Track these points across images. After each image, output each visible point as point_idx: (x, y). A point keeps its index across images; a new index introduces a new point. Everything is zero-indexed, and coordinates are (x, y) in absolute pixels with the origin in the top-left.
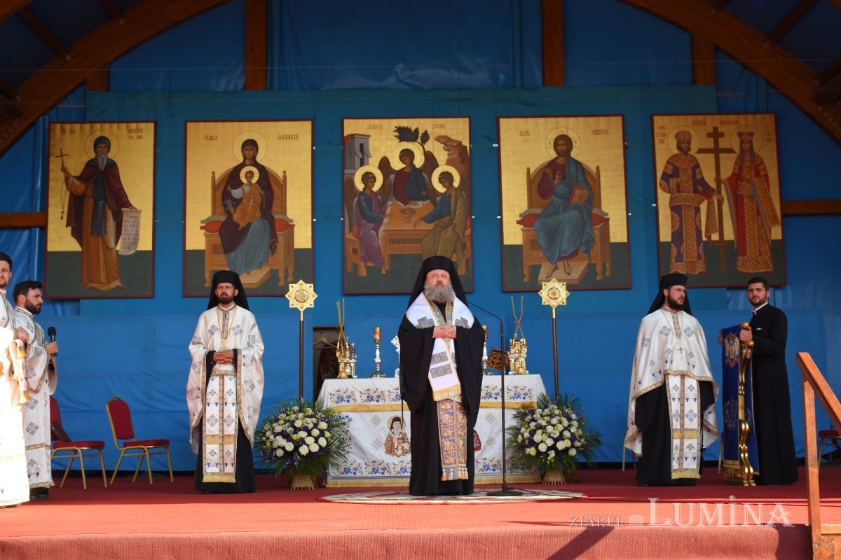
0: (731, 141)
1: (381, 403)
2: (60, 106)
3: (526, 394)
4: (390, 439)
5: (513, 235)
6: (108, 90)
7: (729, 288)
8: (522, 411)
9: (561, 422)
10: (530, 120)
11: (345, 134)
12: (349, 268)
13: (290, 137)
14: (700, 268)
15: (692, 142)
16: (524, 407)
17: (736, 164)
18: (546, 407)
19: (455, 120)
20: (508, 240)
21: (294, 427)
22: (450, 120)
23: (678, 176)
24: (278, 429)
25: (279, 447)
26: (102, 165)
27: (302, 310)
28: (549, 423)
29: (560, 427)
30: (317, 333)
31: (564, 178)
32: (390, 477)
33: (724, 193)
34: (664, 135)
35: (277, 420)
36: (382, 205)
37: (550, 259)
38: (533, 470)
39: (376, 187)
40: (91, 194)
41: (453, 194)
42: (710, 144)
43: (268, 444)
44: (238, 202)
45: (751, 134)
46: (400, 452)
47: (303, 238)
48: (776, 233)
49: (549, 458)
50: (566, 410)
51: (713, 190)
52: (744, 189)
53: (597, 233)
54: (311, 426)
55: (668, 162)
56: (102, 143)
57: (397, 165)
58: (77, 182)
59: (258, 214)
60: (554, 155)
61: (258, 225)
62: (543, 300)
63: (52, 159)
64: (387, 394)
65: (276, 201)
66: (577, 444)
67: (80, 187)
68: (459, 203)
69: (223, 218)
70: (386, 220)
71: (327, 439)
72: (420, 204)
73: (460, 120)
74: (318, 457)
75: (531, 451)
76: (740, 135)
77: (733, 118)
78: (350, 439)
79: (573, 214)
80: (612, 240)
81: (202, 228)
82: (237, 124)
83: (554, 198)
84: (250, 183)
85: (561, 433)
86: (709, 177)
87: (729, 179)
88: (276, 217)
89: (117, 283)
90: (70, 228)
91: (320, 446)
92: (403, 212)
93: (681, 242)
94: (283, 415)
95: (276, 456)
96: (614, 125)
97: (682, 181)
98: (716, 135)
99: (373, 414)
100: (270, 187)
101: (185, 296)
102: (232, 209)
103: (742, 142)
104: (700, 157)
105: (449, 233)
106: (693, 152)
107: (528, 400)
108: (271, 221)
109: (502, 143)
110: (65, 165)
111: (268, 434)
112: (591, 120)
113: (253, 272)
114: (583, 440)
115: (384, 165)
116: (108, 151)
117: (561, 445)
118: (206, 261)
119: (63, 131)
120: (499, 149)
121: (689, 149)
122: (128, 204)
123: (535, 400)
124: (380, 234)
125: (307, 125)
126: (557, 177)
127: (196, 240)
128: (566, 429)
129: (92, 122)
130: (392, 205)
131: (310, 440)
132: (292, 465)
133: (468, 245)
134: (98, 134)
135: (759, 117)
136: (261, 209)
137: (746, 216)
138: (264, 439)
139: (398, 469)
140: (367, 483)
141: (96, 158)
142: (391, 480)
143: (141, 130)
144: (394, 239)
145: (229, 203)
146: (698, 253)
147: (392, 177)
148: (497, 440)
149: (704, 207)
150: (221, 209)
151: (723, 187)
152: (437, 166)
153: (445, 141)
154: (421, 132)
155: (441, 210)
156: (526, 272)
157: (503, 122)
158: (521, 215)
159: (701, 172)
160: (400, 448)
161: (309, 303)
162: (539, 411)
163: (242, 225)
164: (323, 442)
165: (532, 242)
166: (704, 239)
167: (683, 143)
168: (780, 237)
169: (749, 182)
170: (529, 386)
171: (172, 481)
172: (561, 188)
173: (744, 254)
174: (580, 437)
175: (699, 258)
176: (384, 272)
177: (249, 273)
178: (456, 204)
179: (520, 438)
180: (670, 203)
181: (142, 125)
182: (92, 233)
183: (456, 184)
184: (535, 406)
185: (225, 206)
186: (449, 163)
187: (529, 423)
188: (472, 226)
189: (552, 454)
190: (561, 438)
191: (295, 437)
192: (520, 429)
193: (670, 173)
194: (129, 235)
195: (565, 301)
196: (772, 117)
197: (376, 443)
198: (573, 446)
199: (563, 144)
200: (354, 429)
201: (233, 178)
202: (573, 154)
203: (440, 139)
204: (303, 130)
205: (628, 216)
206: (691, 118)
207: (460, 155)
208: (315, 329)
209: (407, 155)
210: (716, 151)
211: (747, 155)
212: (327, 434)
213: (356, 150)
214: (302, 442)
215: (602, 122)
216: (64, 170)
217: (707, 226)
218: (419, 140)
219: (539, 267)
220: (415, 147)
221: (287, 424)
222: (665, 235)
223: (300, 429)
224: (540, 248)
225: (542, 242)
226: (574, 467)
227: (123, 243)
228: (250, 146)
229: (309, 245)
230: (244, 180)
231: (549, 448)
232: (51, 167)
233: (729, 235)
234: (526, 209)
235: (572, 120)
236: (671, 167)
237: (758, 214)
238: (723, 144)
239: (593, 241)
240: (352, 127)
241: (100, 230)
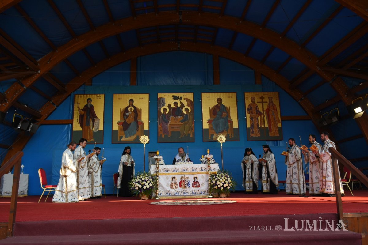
0: (266, 99)
1: (169, 172)
2: (78, 90)
3: (213, 170)
4: (172, 184)
5: (206, 126)
6: (91, 85)
7: (267, 141)
8: (212, 175)
9: (225, 178)
10: (210, 94)
11: (158, 98)
12: (159, 135)
13: (143, 98)
14: (259, 135)
15: (256, 100)
16: (213, 173)
17: (268, 106)
18: (220, 173)
19: (189, 94)
20: (204, 127)
21: (141, 180)
22: (188, 94)
23: (252, 109)
24: (137, 181)
25: (137, 186)
26: (89, 106)
27: (145, 144)
28: (221, 178)
29: (225, 180)
30: (150, 154)
31: (220, 110)
32: (172, 196)
33: (265, 114)
34: (248, 98)
35: (136, 178)
36: (169, 117)
37: (216, 133)
38: (216, 193)
39: (167, 112)
40: (86, 114)
41: (189, 114)
42: (260, 100)
43: (134, 185)
44: (127, 117)
45: (272, 98)
46: (175, 188)
47: (146, 127)
48: (280, 125)
49: (221, 189)
50: (226, 174)
51: (262, 113)
52: (270, 113)
53: (229, 125)
54: (147, 180)
55: (249, 105)
56: (89, 100)
57: (173, 106)
58: (82, 111)
59: (133, 120)
60: (217, 103)
61: (133, 123)
62: (218, 141)
63: (75, 104)
64: (171, 170)
65: (139, 116)
66: (230, 185)
67: (83, 112)
68: (190, 117)
69: (123, 121)
70: (170, 122)
71: (152, 184)
72: (179, 117)
73: (191, 94)
74: (149, 189)
75: (216, 187)
76: (269, 98)
77: (267, 93)
78: (159, 184)
79: (222, 120)
80: (234, 127)
81: (117, 124)
82: (128, 95)
83: (217, 115)
84: (131, 111)
85: (225, 181)
86: (261, 110)
87: (266, 110)
88: (138, 121)
89: (93, 140)
90: (79, 124)
91: (150, 186)
92: (175, 119)
93: (253, 128)
94: (138, 177)
95: (136, 189)
96: (234, 95)
97: (253, 111)
98: (262, 98)
99: (167, 176)
100: (137, 113)
101: (112, 143)
102: (126, 119)
103: (269, 100)
104: (258, 104)
105: (187, 125)
106: (256, 102)
107: (214, 171)
108: (137, 122)
109: (202, 100)
110: (79, 106)
111: (134, 182)
112: (227, 94)
113: (132, 136)
114: (231, 184)
115: (169, 106)
116: (91, 102)
117: (225, 185)
118: (118, 133)
119: (78, 97)
120: (201, 102)
121: (255, 102)
122: (96, 117)
123: (216, 171)
124: (168, 126)
125: (148, 95)
126: (218, 110)
127: (116, 127)
128: (226, 180)
129: (86, 94)
130: (171, 117)
131: (147, 184)
132: (141, 192)
133: (193, 129)
134: (88, 98)
135: (274, 93)
136: (134, 118)
137: (271, 121)
138: (132, 184)
139: (174, 193)
140: (165, 198)
141: (87, 104)
142: (172, 197)
143: (100, 97)
144: (172, 127)
145: (125, 117)
146: (258, 131)
147: (171, 109)
148: (205, 184)
149: (259, 118)
150: (123, 118)
151: (264, 112)
152: (184, 106)
153: (186, 99)
154: (180, 97)
155: (185, 118)
156: (209, 136)
157: (203, 94)
158: (208, 120)
159: (258, 108)
160: (175, 186)
161: (147, 142)
162: (218, 174)
163: (129, 123)
164: (151, 185)
165: (211, 128)
166: (260, 127)
167: (253, 100)
168: (281, 126)
169: (272, 111)
170: (214, 167)
171: (105, 197)
172: (219, 113)
173: (271, 131)
174: (231, 182)
175: (258, 132)
176: (169, 136)
177: (130, 137)
178: (189, 117)
179: (212, 183)
180: (250, 117)
181: (101, 95)
182: (86, 125)
183: (190, 111)
184: (217, 173)
185: (124, 118)
186: (187, 106)
187: (215, 179)
188: (194, 123)
189: (222, 188)
190: (225, 183)
191: (142, 183)
192: (212, 180)
193: (250, 108)
194: (96, 126)
195: (225, 141)
196: (277, 93)
197: (168, 185)
198: (229, 186)
199: (219, 100)
200: (160, 181)
201: (126, 110)
202: (222, 103)
203: (185, 99)
204: (146, 97)
205: (238, 121)
206: (255, 93)
207: (191, 103)
208: (149, 153)
209: (176, 104)
210: (262, 102)
211: (271, 103)
212: (152, 182)
213: (161, 102)
214: (144, 185)
215: (230, 94)
216: (78, 107)
217: (260, 123)
218: (179, 99)
219: (213, 135)
220: (178, 101)
221: (140, 179)
222: (249, 126)
223: (143, 181)
224: (213, 129)
225: (214, 128)
226: (229, 192)
227: (95, 128)
228: (131, 101)
229: (148, 129)
230: (129, 110)
231: (221, 186)
232: (75, 107)
233: (267, 126)
234: (209, 118)
235: (222, 94)
236: (250, 107)
237: (275, 120)
238: (264, 100)
239: (228, 127)
240: (160, 95)
241: (88, 124)
